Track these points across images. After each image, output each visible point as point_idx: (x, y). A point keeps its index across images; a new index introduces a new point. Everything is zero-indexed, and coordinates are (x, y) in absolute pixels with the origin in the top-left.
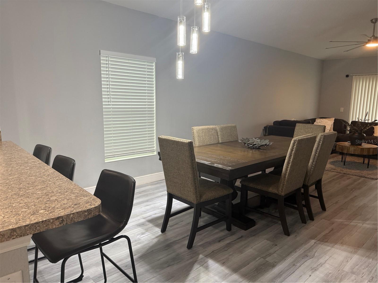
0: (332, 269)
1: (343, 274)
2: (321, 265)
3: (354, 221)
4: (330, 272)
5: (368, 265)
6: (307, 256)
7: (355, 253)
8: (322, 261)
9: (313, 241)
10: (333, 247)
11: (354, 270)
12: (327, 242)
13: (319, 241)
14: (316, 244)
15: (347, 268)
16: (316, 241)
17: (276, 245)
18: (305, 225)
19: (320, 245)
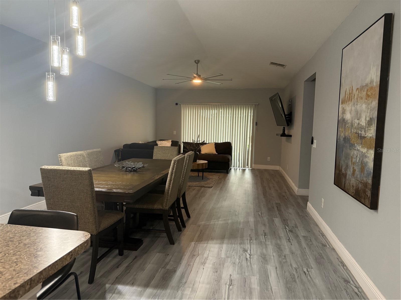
0: (214, 259)
1: (222, 260)
2: (207, 258)
3: (212, 221)
4: (214, 261)
5: (234, 249)
6: (195, 256)
7: (223, 243)
8: (205, 255)
9: (193, 243)
10: (207, 243)
11: (228, 255)
12: (202, 241)
13: (196, 242)
14: (196, 245)
15: (223, 256)
16: (195, 242)
17: (168, 255)
18: (181, 233)
19: (199, 245)
